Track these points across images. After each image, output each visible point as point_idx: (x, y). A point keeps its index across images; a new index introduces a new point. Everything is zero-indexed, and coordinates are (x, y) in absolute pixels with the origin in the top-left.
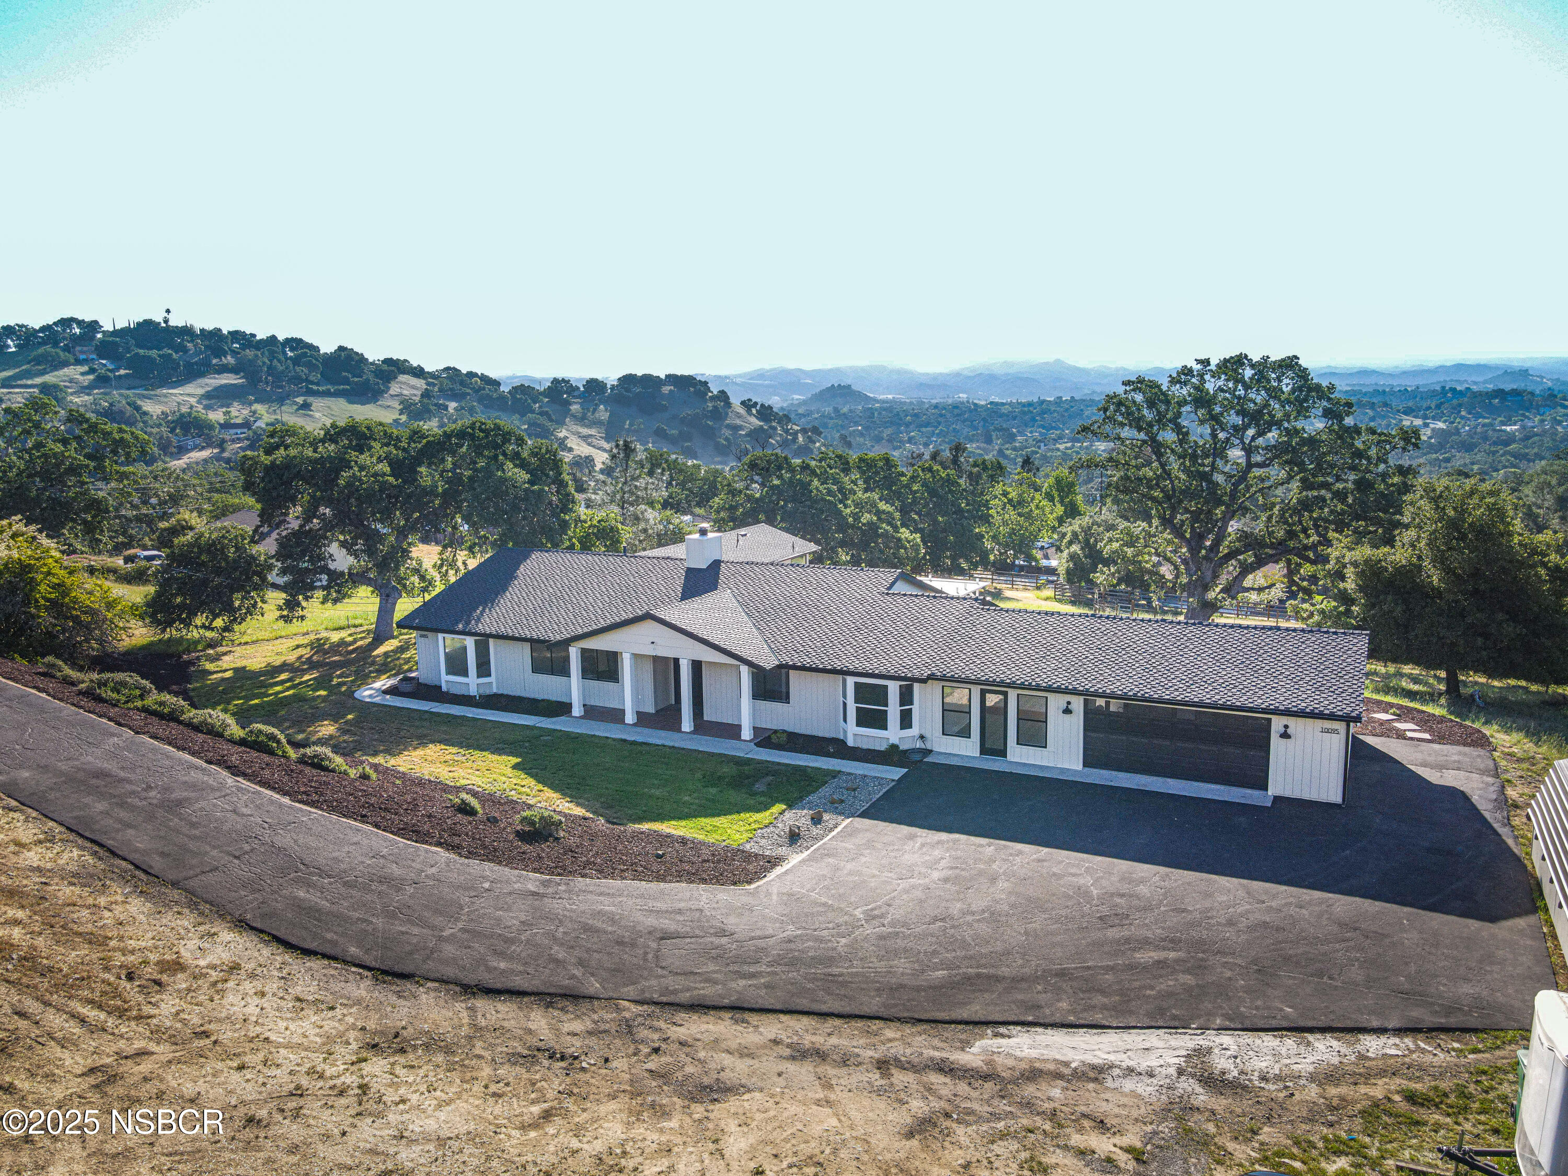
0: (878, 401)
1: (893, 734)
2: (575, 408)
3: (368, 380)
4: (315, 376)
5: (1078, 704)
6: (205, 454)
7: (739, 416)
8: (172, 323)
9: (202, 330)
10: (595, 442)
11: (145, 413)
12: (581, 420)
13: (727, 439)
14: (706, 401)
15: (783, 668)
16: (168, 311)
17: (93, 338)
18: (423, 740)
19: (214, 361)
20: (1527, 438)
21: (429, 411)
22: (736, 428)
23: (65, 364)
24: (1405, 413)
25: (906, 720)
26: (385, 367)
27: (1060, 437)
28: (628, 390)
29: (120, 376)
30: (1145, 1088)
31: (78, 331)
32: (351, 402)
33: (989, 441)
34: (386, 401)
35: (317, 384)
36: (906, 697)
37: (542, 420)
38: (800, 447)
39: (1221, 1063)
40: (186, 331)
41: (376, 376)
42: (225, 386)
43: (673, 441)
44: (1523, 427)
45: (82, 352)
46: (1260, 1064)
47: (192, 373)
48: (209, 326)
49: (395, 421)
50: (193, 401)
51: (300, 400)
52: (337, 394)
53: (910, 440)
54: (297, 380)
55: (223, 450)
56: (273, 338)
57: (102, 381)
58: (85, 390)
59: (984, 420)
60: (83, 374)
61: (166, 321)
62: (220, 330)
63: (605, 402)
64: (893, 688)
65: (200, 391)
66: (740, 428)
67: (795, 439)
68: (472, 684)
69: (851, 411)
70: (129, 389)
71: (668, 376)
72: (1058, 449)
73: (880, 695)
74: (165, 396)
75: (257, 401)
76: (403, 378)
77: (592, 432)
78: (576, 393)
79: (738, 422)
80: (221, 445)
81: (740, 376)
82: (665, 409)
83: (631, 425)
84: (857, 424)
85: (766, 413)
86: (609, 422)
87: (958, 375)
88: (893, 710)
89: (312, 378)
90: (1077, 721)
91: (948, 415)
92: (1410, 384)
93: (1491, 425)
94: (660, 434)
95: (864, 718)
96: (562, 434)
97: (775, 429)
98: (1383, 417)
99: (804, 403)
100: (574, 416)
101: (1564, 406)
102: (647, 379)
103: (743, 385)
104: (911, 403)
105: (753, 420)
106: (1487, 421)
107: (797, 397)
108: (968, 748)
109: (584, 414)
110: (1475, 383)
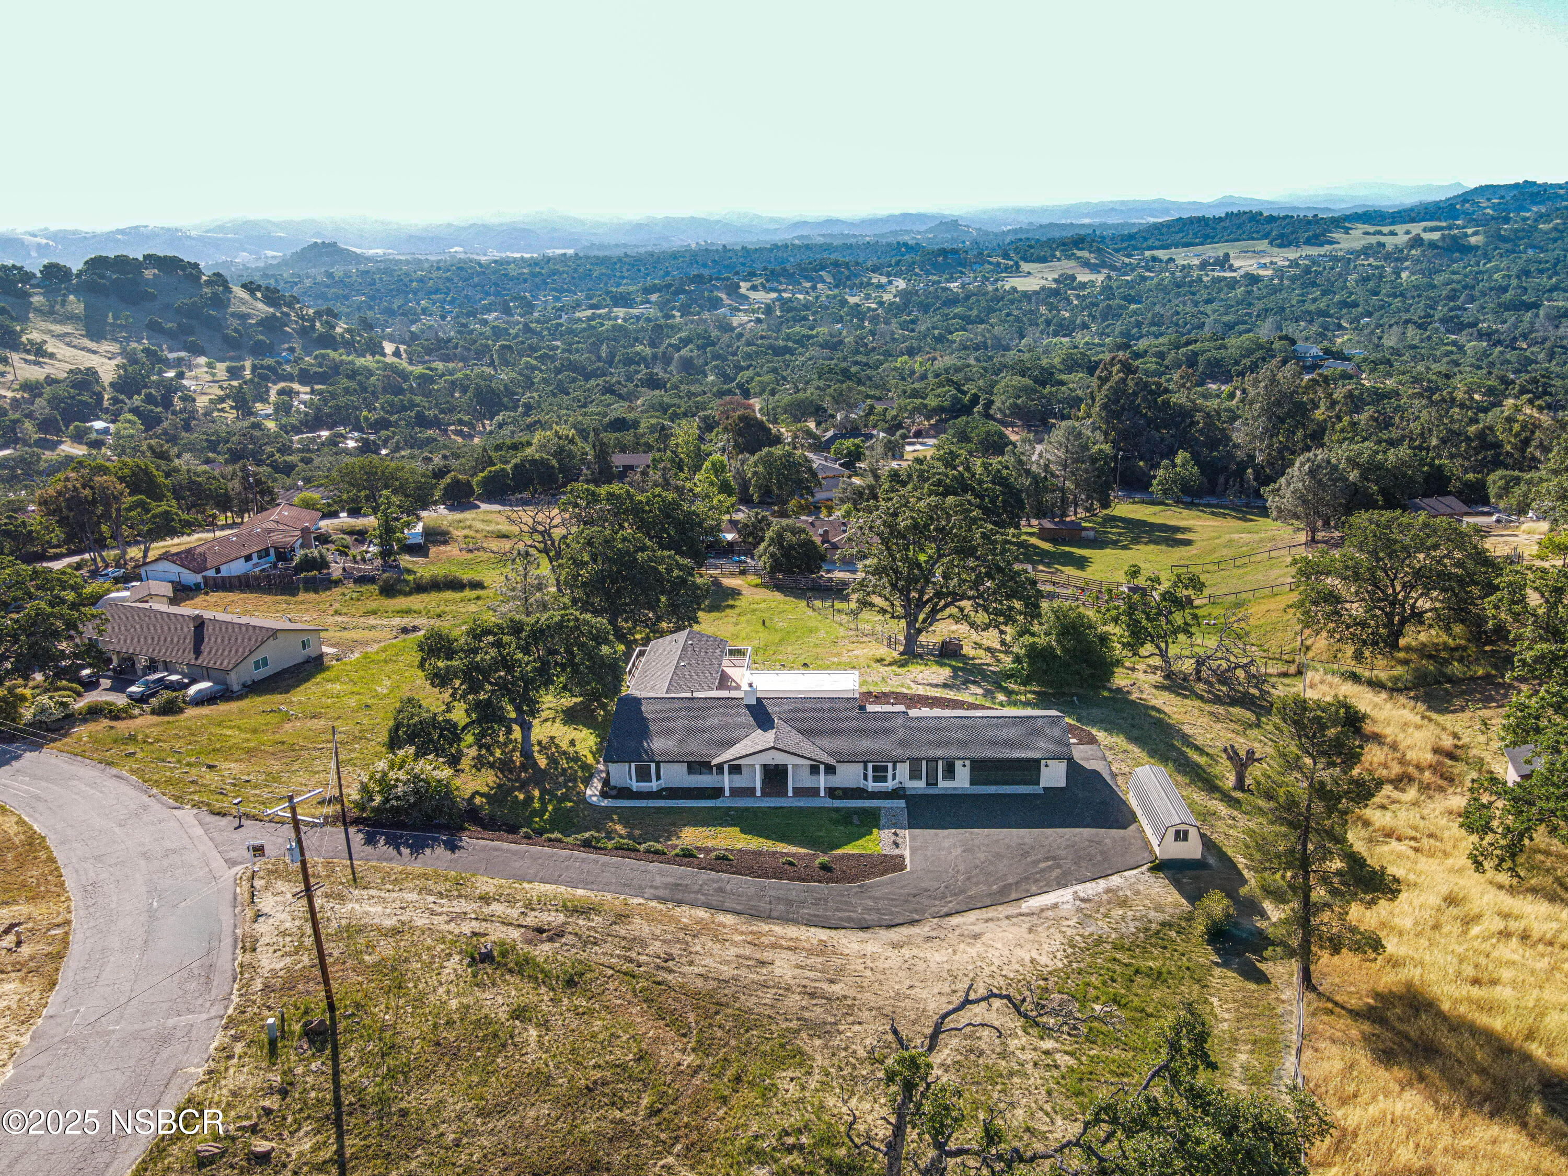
0: (369, 259)
1: (890, 785)
2: (37, 299)
5: (968, 763)
7: (243, 302)
10: (76, 342)
12: (49, 313)
13: (236, 330)
14: (201, 286)
15: (838, 762)
18: (678, 826)
20: (968, 298)
22: (243, 317)
24: (873, 271)
25: (895, 777)
27: (578, 304)
28: (102, 277)
30: (1069, 906)
33: (507, 311)
36: (895, 767)
38: (321, 336)
39: (1082, 895)
43: (171, 335)
44: (963, 286)
46: (1090, 892)
53: (424, 311)
59: (496, 285)
63: (76, 291)
64: (890, 765)
66: (249, 316)
67: (313, 327)
68: (654, 785)
69: (346, 275)
71: (147, 257)
72: (580, 319)
73: (885, 769)
77: (68, 329)
78: (33, 282)
79: (244, 309)
82: (153, 297)
83: (116, 318)
84: (359, 292)
85: (272, 297)
86: (86, 316)
87: (448, 225)
88: (889, 773)
90: (967, 770)
91: (456, 279)
92: (869, 235)
93: (939, 282)
94: (154, 328)
95: (876, 779)
96: (36, 336)
97: (288, 315)
98: (856, 276)
99: (284, 263)
100: (37, 310)
101: (990, 263)
102: (121, 262)
103: (200, 239)
104: (407, 262)
105: (260, 305)
106: (935, 278)
107: (270, 253)
108: (921, 784)
109: (52, 307)
110: (919, 233)
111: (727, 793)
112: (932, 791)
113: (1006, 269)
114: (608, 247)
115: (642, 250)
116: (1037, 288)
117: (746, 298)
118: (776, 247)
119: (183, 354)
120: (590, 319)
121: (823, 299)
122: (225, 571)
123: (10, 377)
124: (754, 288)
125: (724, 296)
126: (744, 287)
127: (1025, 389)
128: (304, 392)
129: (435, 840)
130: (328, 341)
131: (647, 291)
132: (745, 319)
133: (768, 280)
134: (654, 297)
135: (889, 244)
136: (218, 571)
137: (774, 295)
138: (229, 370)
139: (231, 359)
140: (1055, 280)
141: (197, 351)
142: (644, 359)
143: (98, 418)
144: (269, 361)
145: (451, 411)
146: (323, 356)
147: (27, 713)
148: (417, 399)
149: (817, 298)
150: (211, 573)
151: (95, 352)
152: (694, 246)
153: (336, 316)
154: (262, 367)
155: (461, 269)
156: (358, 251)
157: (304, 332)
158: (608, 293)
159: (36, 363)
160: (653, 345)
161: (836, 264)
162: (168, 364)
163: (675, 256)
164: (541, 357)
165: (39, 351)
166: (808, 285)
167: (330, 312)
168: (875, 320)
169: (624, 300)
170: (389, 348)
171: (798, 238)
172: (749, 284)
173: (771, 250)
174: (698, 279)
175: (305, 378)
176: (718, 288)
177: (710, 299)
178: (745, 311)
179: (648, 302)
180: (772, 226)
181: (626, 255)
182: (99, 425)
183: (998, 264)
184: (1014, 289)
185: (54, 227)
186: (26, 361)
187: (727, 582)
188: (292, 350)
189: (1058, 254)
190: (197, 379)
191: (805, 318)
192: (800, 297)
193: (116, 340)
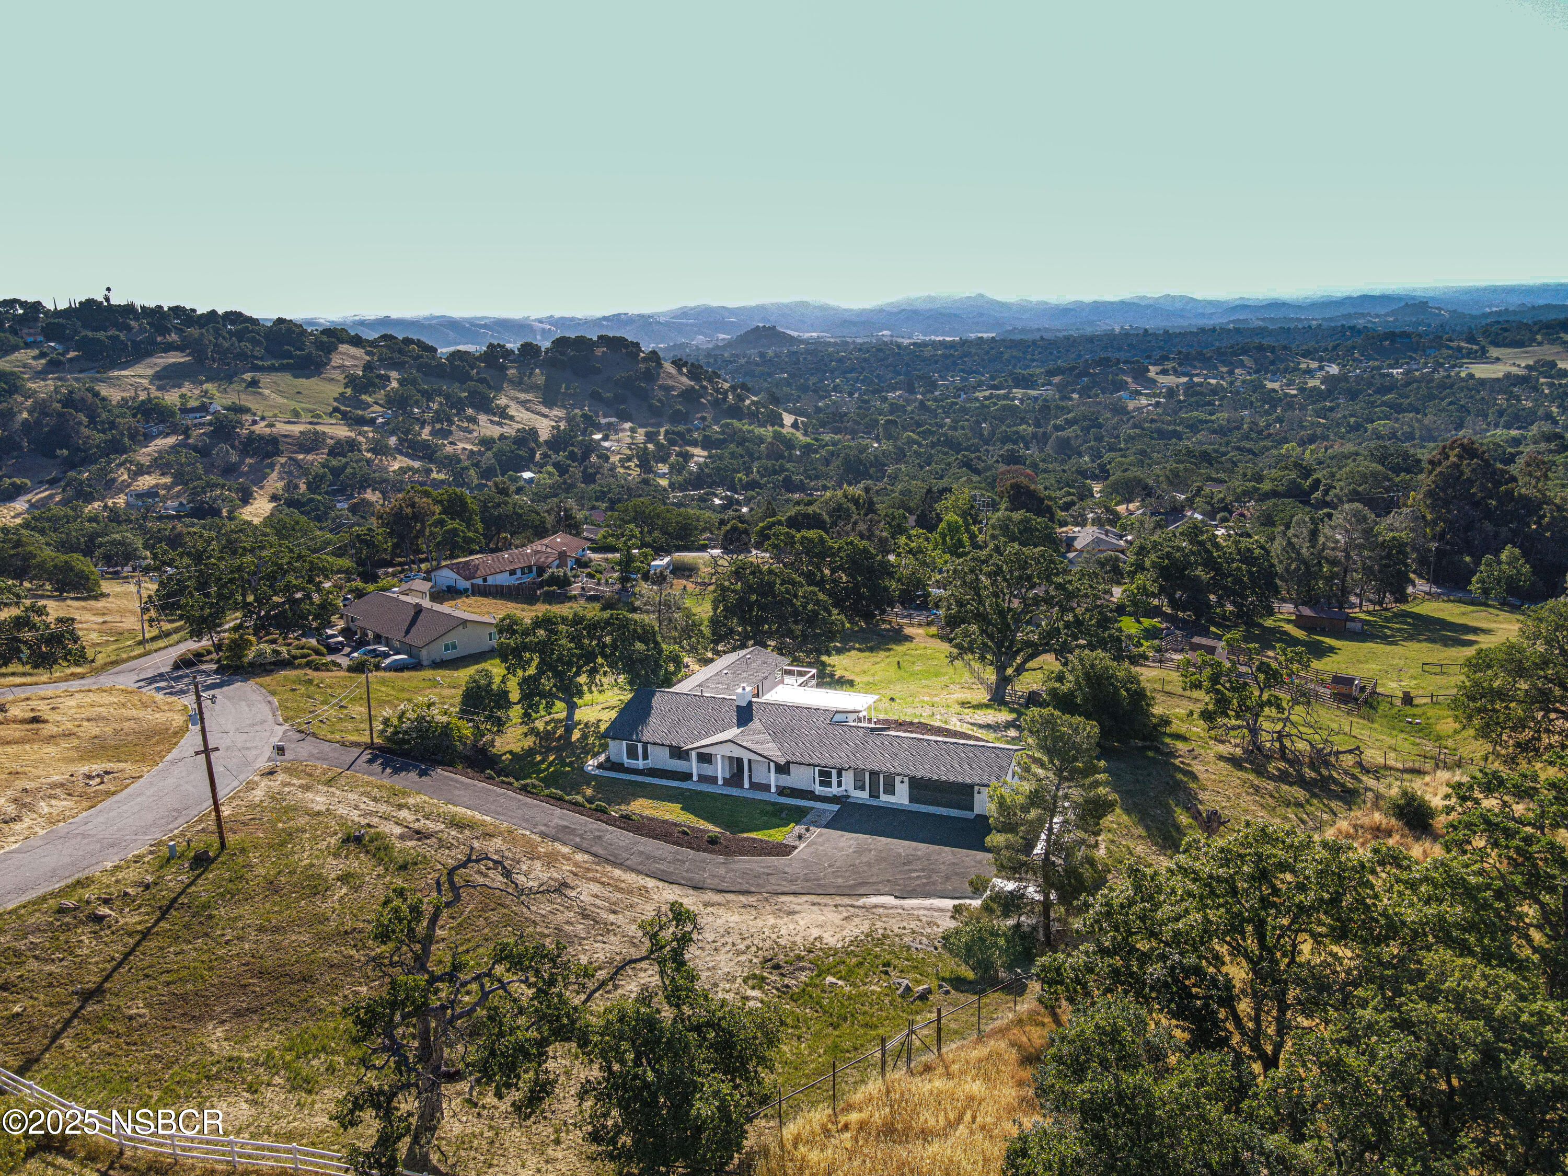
0: (802, 341)
1: (834, 790)
2: (511, 372)
3: (310, 354)
4: (259, 351)
5: (906, 780)
6: (171, 440)
7: (671, 376)
8: (114, 302)
9: (143, 308)
10: (534, 407)
11: (104, 399)
12: (518, 384)
13: (659, 401)
14: (638, 362)
15: (788, 763)
16: (109, 289)
17: (37, 319)
18: (635, 796)
19: (159, 339)
20: (1408, 384)
21: (373, 385)
22: (668, 389)
23: (16, 348)
24: (1304, 356)
25: (839, 784)
26: (325, 338)
27: (980, 384)
28: (562, 354)
29: (71, 360)
31: (21, 312)
32: (296, 377)
33: (911, 390)
34: (329, 373)
35: (261, 359)
36: (839, 775)
37: (482, 388)
38: (730, 407)
40: (129, 309)
41: (318, 348)
42: (174, 364)
43: (608, 403)
44: (1407, 373)
45: (30, 335)
47: (140, 353)
48: (152, 304)
49: (342, 394)
50: (145, 382)
51: (248, 377)
52: (282, 368)
53: (835, 389)
54: (242, 356)
55: (188, 437)
56: (213, 312)
57: (55, 365)
58: (41, 375)
59: (907, 365)
60: (34, 358)
61: (107, 299)
62: (161, 307)
63: (542, 365)
64: (834, 772)
65: (150, 372)
66: (673, 388)
67: (725, 399)
68: (640, 763)
69: (777, 355)
70: (81, 371)
71: (600, 337)
72: (977, 399)
73: (829, 774)
74: (118, 378)
75: (207, 381)
76: (343, 348)
77: (530, 396)
78: (511, 358)
79: (670, 382)
80: (186, 432)
81: (664, 314)
82: (598, 371)
83: (567, 388)
84: (783, 371)
85: (695, 372)
86: (546, 386)
87: (881, 311)
88: (834, 780)
89: (256, 353)
90: (906, 785)
91: (873, 360)
92: (1315, 318)
93: (1380, 368)
94: (596, 397)
95: (822, 783)
96: (502, 401)
97: (705, 388)
98: (1282, 361)
99: (729, 344)
100: (511, 382)
101: (1449, 348)
102: (581, 342)
103: (667, 324)
104: (835, 344)
105: (684, 380)
106: (1377, 363)
107: (721, 336)
108: (864, 795)
109: (521, 378)
110: (1377, 316)
111: (695, 778)
112: (874, 802)
113: (1470, 354)
114: (1031, 331)
115: (1061, 335)
116: (1500, 375)
117: (1154, 382)
118: (1202, 330)
119: (613, 420)
120: (986, 398)
121: (1238, 383)
122: (491, 581)
123: (475, 434)
124: (1164, 372)
125: (1130, 380)
126: (1153, 371)
127: (1374, 475)
128: (699, 455)
129: (415, 767)
130: (736, 412)
131: (1051, 373)
132: (1144, 402)
133: (1180, 365)
134: (1056, 380)
135: (1334, 328)
136: (485, 580)
137: (1185, 379)
138: (647, 435)
139: (652, 425)
140: (1528, 367)
141: (624, 416)
142: (1023, 438)
143: (530, 470)
144: (681, 428)
145: (817, 477)
146: (727, 425)
147: (250, 655)
148: (788, 466)
149: (1232, 383)
150: (479, 581)
151: (546, 416)
152: (1118, 330)
153: (748, 390)
154: (673, 433)
155: (880, 350)
156: (795, 334)
157: (716, 403)
158: (1011, 374)
159: (499, 424)
160: (1037, 424)
161: (1260, 348)
162: (599, 428)
163: (1091, 340)
164: (923, 432)
165: (503, 413)
166: (1224, 369)
167: (744, 387)
168: (1290, 406)
169: (1026, 382)
170: (788, 419)
171: (1233, 322)
172: (1159, 368)
173: (1196, 334)
174: (1105, 362)
175: (707, 444)
176: (1124, 372)
177: (1114, 382)
178: (1147, 395)
179: (1050, 384)
180: (1209, 310)
181: (1042, 338)
182: (527, 475)
183: (1460, 349)
184: (1471, 376)
185: (558, 314)
186: (492, 422)
187: (908, 630)
188: (703, 419)
189: (1539, 337)
190: (618, 441)
191: (1210, 403)
192: (1213, 381)
193: (564, 407)
